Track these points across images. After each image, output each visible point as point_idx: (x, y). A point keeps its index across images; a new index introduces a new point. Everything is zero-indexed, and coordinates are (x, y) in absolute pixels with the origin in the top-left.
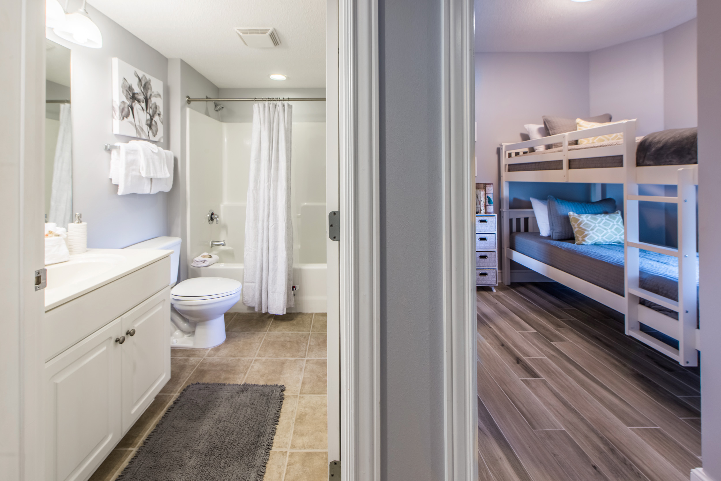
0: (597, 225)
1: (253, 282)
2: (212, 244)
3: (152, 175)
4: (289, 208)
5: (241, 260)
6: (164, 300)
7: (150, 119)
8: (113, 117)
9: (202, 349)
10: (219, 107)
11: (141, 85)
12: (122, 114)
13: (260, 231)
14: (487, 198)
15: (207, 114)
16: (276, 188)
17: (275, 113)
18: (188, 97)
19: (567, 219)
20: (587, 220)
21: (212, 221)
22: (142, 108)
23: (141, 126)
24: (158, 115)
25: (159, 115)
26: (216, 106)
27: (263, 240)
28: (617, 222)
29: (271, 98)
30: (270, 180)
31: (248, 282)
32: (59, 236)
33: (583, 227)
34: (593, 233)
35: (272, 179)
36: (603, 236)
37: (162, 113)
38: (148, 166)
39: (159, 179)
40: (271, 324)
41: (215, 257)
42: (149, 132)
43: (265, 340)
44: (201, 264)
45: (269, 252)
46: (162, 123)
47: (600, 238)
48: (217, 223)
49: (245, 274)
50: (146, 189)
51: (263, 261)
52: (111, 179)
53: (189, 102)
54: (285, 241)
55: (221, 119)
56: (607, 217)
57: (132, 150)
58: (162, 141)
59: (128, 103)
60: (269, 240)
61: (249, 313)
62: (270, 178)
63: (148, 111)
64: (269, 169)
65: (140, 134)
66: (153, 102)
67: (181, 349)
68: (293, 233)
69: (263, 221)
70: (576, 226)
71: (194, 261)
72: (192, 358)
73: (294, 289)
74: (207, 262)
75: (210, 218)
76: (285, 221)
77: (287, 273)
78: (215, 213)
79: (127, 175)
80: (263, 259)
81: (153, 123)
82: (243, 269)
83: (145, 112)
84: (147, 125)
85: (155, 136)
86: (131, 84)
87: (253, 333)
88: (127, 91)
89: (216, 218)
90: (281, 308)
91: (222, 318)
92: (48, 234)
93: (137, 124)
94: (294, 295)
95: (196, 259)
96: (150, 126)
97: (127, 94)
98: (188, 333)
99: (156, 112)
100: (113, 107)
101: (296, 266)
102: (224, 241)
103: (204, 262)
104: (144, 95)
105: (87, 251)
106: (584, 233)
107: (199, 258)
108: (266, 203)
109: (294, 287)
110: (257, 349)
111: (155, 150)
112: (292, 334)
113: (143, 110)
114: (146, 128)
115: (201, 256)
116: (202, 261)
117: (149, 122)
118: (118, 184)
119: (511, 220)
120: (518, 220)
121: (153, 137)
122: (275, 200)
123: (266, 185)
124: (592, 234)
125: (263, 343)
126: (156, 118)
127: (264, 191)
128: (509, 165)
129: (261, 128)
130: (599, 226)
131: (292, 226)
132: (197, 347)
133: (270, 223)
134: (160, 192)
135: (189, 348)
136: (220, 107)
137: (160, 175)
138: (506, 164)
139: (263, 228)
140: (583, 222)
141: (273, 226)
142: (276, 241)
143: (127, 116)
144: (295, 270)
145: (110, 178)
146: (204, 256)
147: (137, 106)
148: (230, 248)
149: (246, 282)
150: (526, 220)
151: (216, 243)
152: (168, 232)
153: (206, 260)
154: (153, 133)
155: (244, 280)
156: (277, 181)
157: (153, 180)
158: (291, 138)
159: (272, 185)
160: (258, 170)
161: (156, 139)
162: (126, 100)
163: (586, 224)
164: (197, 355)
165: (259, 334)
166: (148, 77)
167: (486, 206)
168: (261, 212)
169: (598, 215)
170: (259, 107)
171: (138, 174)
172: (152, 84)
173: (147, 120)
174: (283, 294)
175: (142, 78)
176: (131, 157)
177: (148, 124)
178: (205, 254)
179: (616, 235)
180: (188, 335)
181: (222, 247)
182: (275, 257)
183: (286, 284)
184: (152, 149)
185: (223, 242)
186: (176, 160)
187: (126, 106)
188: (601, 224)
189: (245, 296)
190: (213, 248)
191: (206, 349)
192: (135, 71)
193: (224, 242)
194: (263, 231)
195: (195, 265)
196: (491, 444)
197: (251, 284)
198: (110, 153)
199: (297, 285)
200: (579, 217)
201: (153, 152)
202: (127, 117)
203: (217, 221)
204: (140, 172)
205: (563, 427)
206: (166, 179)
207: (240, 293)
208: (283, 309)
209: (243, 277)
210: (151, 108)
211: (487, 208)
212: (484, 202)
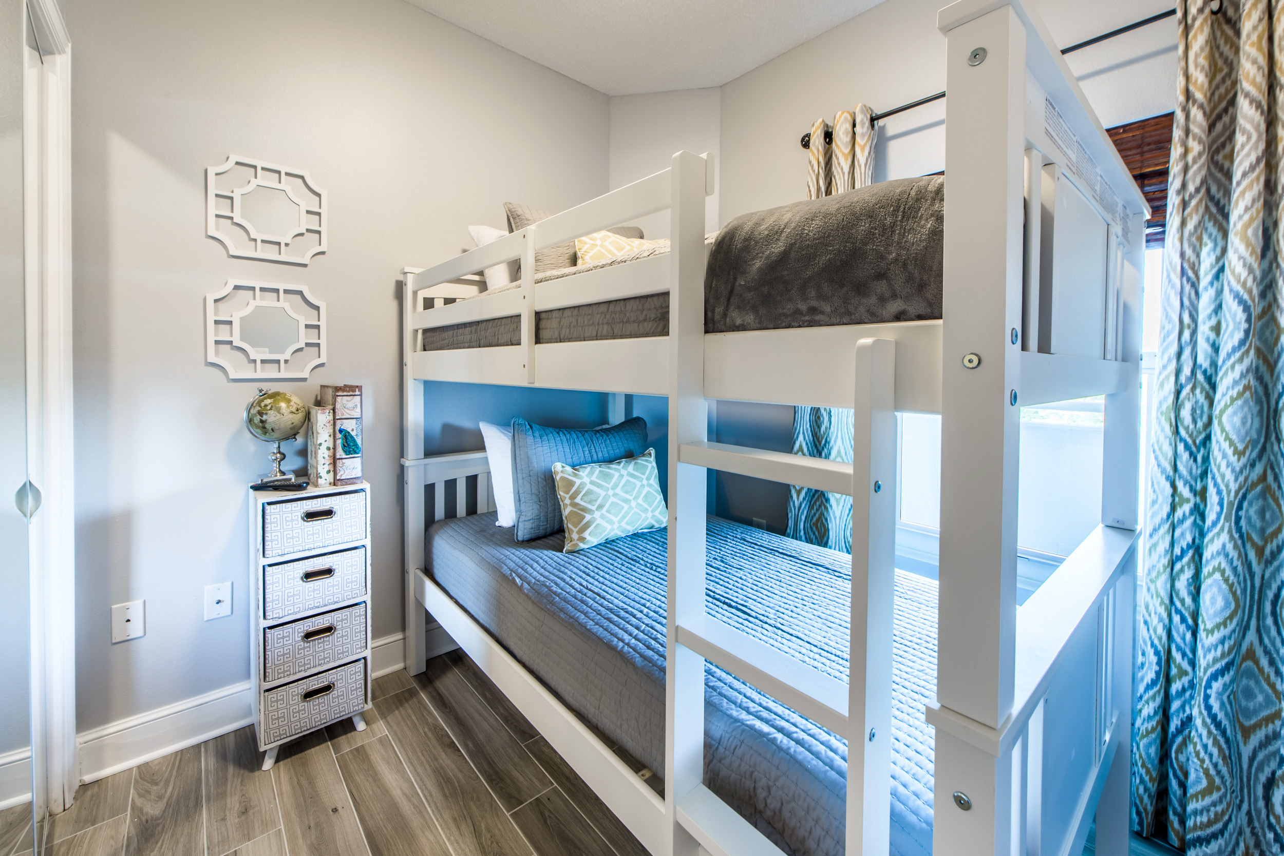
0: (611, 492)
14: (339, 435)
19: (548, 481)
20: (592, 483)
28: (648, 479)
33: (582, 503)
34: (602, 517)
36: (620, 522)
47: (616, 526)
56: (631, 467)
70: (568, 501)
106: (584, 517)
119: (430, 489)
120: (451, 485)
124: (599, 521)
128: (426, 331)
130: (615, 495)
138: (416, 328)
140: (583, 488)
150: (472, 481)
163: (589, 492)
167: (334, 461)
169: (613, 466)
179: (646, 510)
188: (618, 491)
200: (575, 475)
211: (338, 468)
212: (328, 449)
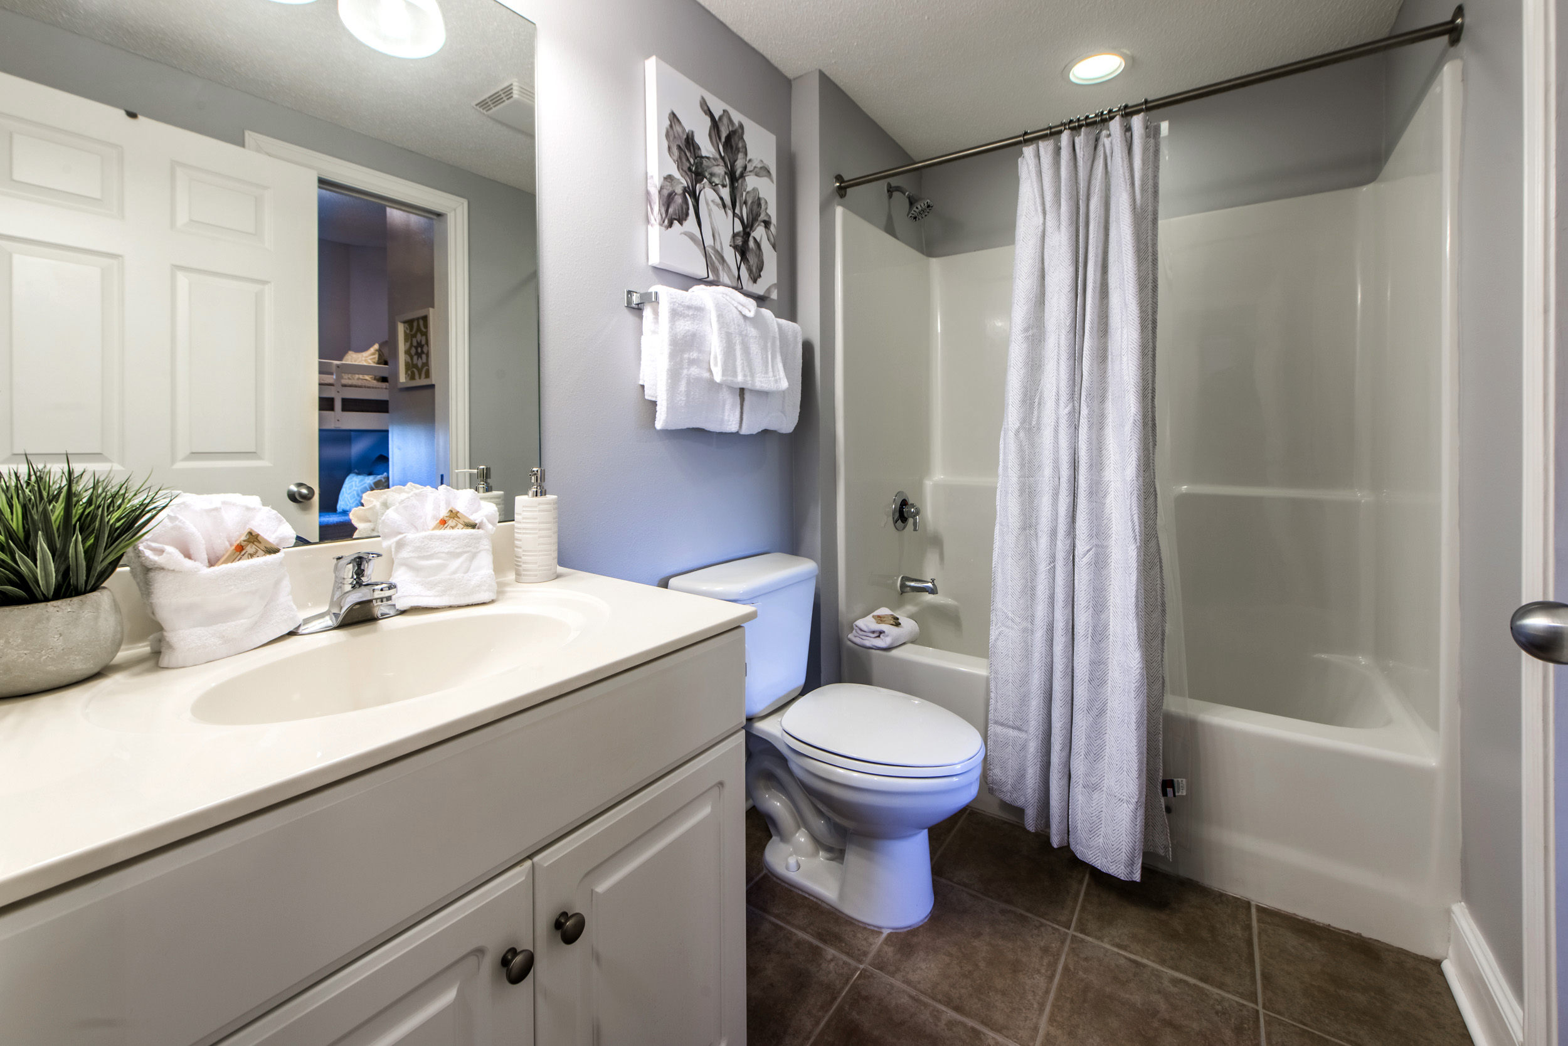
1: (1019, 729)
2: (903, 586)
3: (740, 379)
4: (1148, 493)
5: (981, 648)
6: (721, 784)
7: (742, 234)
8: (648, 221)
9: (861, 925)
10: (920, 205)
11: (720, 139)
12: (667, 211)
13: (1043, 567)
15: (890, 230)
16: (1099, 424)
17: (1096, 163)
18: (839, 178)
21: (903, 522)
22: (721, 199)
23: (718, 248)
24: (763, 224)
25: (767, 224)
26: (912, 202)
27: (1052, 598)
29: (1079, 120)
30: (1077, 396)
31: (1002, 725)
32: (473, 526)
35: (1083, 390)
37: (774, 220)
38: (729, 352)
39: (763, 394)
40: (1085, 900)
41: (909, 626)
42: (739, 269)
43: (1066, 968)
44: (872, 639)
45: (1075, 642)
46: (774, 247)
48: (915, 530)
49: (992, 695)
50: (729, 421)
51: (1052, 668)
52: (643, 386)
53: (842, 191)
54: (1137, 614)
55: (929, 247)
57: (689, 307)
58: (774, 295)
59: (683, 181)
60: (1073, 601)
61: (1005, 823)
62: (1077, 389)
63: (737, 211)
64: (1076, 357)
65: (716, 271)
66: (749, 189)
67: (807, 896)
68: (1162, 584)
69: (1054, 533)
71: (854, 626)
72: (830, 952)
73: (1170, 790)
74: (887, 636)
75: (897, 515)
76: (1135, 539)
77: (1144, 729)
78: (910, 501)
79: (674, 375)
80: (1052, 661)
81: (751, 244)
82: (988, 679)
83: (730, 213)
84: (735, 247)
85: (755, 281)
86: (692, 132)
87: (1022, 915)
88: (679, 147)
89: (914, 515)
90: (1124, 857)
91: (922, 838)
92: (446, 519)
93: (709, 241)
94: (1168, 810)
95: (860, 623)
96: (742, 251)
97: (680, 158)
98: (829, 849)
99: (758, 215)
100: (648, 193)
101: (1175, 704)
102: (933, 581)
103: (879, 636)
104: (726, 166)
105: (558, 576)
107: (867, 623)
108: (1065, 472)
109: (1168, 784)
110: (1041, 1009)
111: (750, 311)
112: (1176, 982)
113: (724, 206)
114: (730, 256)
115: (873, 616)
116: (873, 632)
117: (739, 241)
118: (653, 399)
121: (751, 282)
122: (1097, 464)
123: (1064, 411)
125: (1061, 987)
126: (759, 232)
127: (1056, 431)
129: (1044, 224)
131: (1161, 562)
132: (849, 910)
133: (1078, 543)
134: (765, 432)
135: (828, 904)
136: (922, 205)
137: (761, 382)
139: (1053, 559)
141: (1091, 553)
142: (1099, 605)
143: (682, 219)
144: (1170, 721)
145: (641, 383)
146: (880, 619)
147: (707, 194)
148: (950, 601)
149: (996, 723)
151: (913, 584)
152: (792, 546)
153: (884, 632)
154: (750, 270)
155: (991, 716)
156: (1103, 399)
157: (747, 396)
158: (1155, 244)
159: (1084, 411)
160: (1034, 365)
161: (759, 289)
162: (677, 174)
164: (846, 944)
165: (1043, 929)
166: (737, 117)
168: (1045, 503)
170: (1038, 156)
171: (706, 375)
172: (746, 137)
173: (735, 235)
174: (1132, 807)
175: (721, 118)
176: (684, 326)
177: (738, 245)
178: (884, 611)
180: (828, 855)
181: (928, 597)
182: (1098, 665)
183: (1140, 770)
184: (740, 308)
185: (930, 585)
186: (808, 348)
187: (679, 190)
189: (992, 767)
190: (905, 595)
191: (872, 928)
192: (703, 98)
193: (934, 585)
194: (1054, 567)
195: (857, 640)
197: (1012, 733)
198: (641, 317)
199: (1180, 780)
201: (745, 317)
202: (681, 223)
203: (915, 524)
204: (710, 371)
206: (783, 393)
207: (977, 773)
208: (1131, 863)
209: (987, 704)
210: (745, 203)
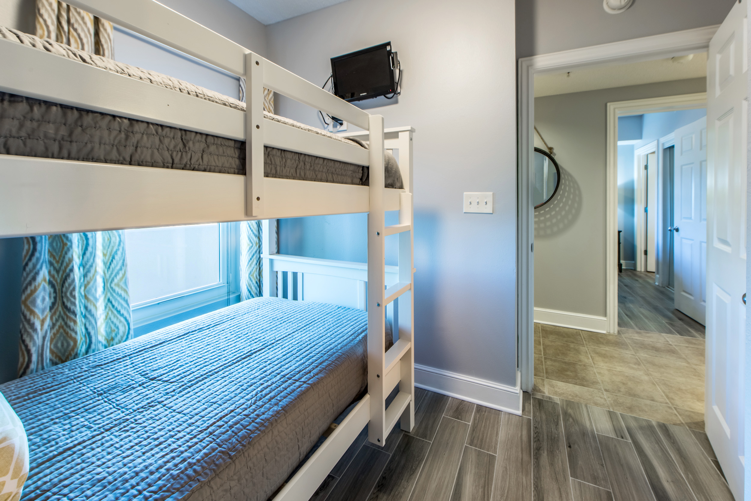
196: (676, 497)
205: (571, 480)
